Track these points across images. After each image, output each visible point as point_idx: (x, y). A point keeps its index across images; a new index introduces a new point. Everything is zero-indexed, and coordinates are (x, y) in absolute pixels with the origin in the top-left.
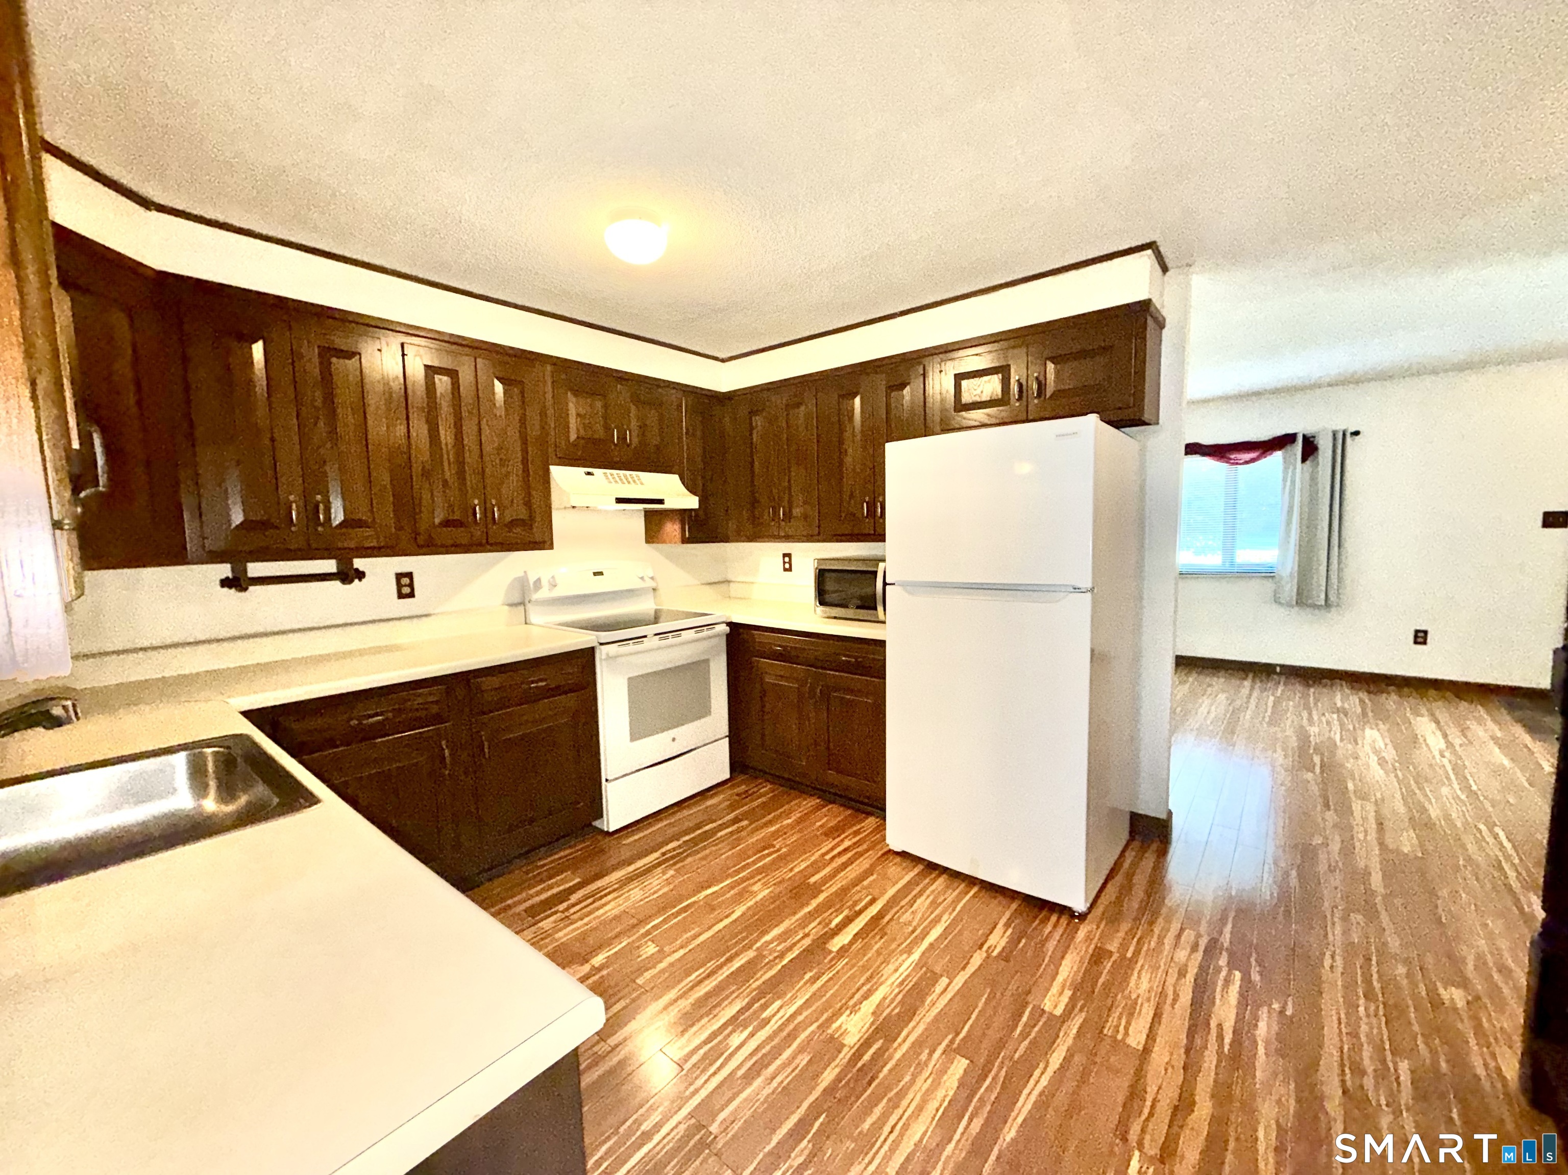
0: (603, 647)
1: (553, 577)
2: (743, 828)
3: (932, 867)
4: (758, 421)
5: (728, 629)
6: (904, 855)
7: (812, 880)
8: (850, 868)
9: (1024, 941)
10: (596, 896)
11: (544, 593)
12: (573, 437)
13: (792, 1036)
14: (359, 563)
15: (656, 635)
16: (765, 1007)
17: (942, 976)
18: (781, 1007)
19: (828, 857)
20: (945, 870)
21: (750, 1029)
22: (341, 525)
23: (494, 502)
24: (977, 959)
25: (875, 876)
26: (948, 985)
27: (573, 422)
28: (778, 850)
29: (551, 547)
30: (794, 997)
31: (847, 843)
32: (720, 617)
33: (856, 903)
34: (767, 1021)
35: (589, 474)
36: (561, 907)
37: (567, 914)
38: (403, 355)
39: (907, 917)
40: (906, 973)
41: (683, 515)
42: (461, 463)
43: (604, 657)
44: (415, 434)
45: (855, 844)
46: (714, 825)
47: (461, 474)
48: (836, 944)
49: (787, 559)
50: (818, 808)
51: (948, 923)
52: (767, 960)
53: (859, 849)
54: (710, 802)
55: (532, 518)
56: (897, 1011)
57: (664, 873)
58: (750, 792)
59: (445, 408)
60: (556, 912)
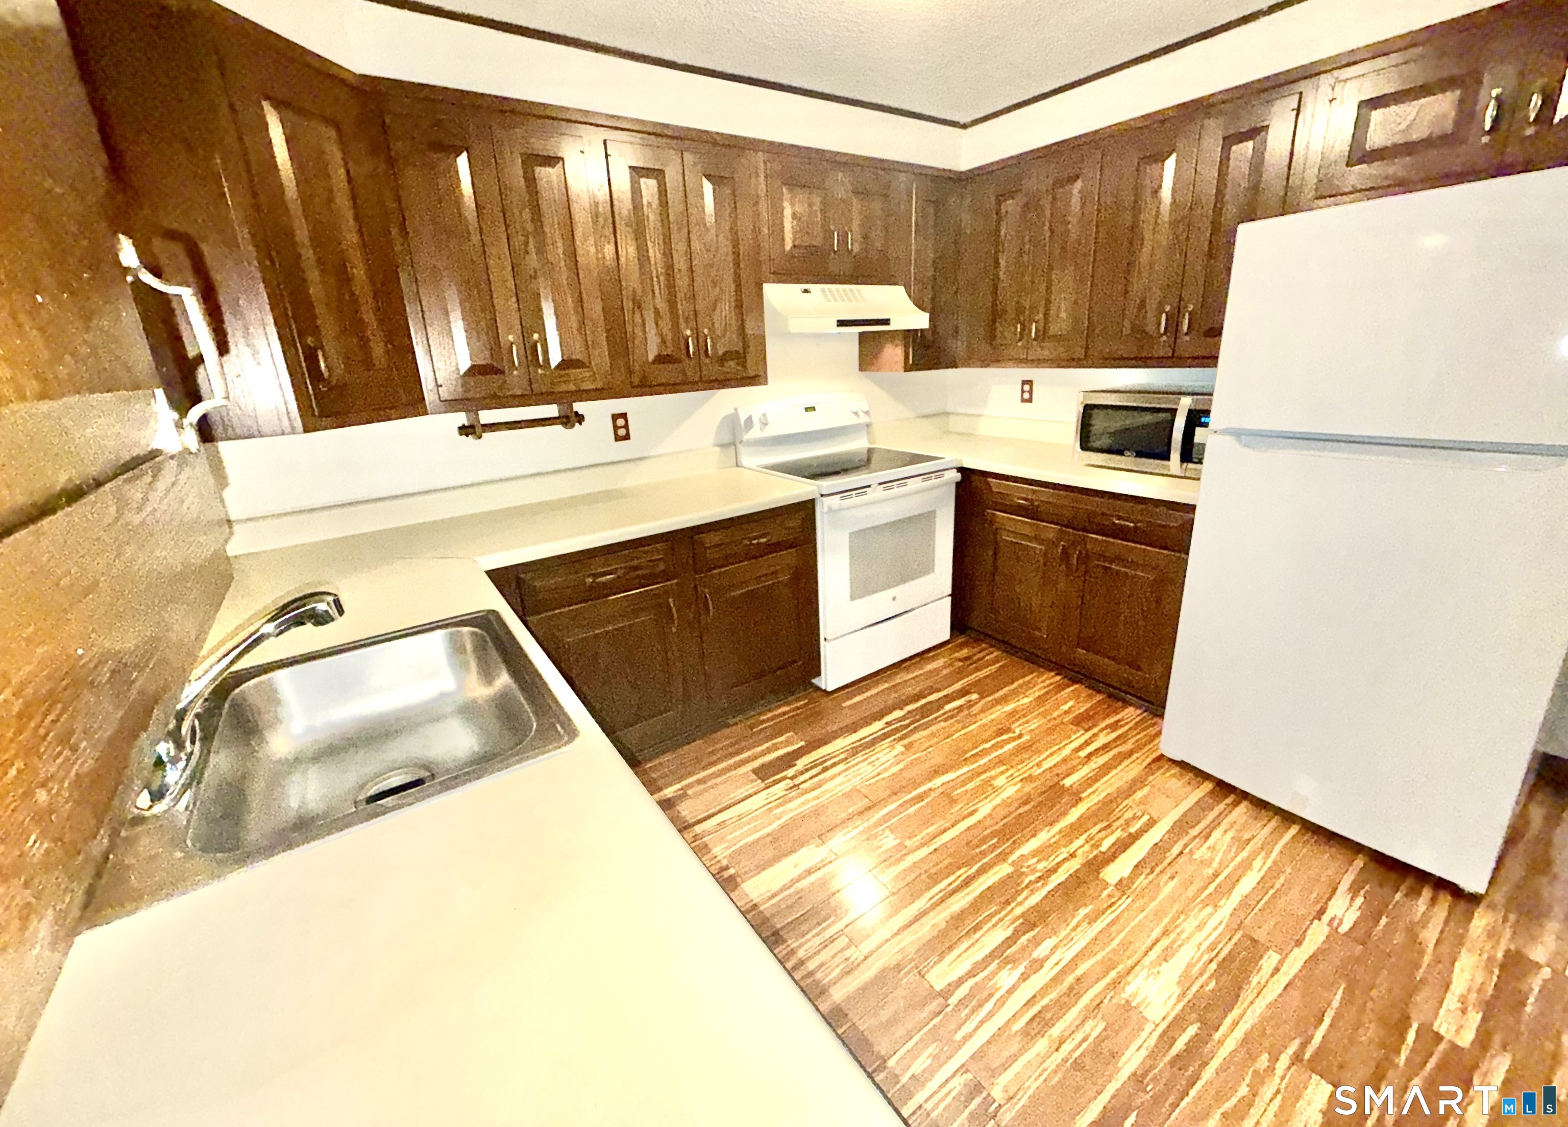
0: (824, 499)
1: (764, 415)
2: (970, 704)
3: (1223, 788)
4: (1011, 206)
5: (959, 475)
6: (1184, 766)
7: (1067, 782)
8: (1114, 772)
9: (1384, 920)
10: (823, 766)
11: (755, 433)
12: (788, 246)
13: (1073, 993)
14: (578, 407)
15: (880, 484)
16: (1036, 942)
17: (1268, 948)
18: (1055, 948)
19: (1083, 754)
20: (1244, 796)
21: (1021, 969)
22: (559, 366)
23: (706, 331)
24: (1317, 934)
25: (1146, 790)
26: (1281, 962)
27: (788, 224)
28: (1020, 736)
29: (766, 383)
30: (1069, 939)
31: (1102, 740)
32: (951, 461)
33: (1128, 823)
34: (1038, 965)
35: (806, 291)
36: (791, 772)
37: (796, 781)
38: (607, 156)
39: (1201, 853)
40: (1216, 934)
41: (910, 336)
42: (671, 286)
43: (825, 510)
44: (624, 254)
45: (1115, 740)
46: (940, 694)
47: (672, 302)
48: (1114, 873)
49: (1027, 387)
50: (1060, 688)
51: (1262, 873)
52: (1027, 881)
53: (1122, 749)
54: (930, 667)
55: (746, 346)
56: (1212, 985)
57: (892, 747)
58: (975, 658)
59: (652, 217)
60: (784, 778)
